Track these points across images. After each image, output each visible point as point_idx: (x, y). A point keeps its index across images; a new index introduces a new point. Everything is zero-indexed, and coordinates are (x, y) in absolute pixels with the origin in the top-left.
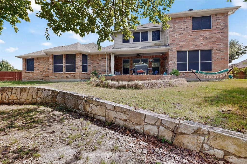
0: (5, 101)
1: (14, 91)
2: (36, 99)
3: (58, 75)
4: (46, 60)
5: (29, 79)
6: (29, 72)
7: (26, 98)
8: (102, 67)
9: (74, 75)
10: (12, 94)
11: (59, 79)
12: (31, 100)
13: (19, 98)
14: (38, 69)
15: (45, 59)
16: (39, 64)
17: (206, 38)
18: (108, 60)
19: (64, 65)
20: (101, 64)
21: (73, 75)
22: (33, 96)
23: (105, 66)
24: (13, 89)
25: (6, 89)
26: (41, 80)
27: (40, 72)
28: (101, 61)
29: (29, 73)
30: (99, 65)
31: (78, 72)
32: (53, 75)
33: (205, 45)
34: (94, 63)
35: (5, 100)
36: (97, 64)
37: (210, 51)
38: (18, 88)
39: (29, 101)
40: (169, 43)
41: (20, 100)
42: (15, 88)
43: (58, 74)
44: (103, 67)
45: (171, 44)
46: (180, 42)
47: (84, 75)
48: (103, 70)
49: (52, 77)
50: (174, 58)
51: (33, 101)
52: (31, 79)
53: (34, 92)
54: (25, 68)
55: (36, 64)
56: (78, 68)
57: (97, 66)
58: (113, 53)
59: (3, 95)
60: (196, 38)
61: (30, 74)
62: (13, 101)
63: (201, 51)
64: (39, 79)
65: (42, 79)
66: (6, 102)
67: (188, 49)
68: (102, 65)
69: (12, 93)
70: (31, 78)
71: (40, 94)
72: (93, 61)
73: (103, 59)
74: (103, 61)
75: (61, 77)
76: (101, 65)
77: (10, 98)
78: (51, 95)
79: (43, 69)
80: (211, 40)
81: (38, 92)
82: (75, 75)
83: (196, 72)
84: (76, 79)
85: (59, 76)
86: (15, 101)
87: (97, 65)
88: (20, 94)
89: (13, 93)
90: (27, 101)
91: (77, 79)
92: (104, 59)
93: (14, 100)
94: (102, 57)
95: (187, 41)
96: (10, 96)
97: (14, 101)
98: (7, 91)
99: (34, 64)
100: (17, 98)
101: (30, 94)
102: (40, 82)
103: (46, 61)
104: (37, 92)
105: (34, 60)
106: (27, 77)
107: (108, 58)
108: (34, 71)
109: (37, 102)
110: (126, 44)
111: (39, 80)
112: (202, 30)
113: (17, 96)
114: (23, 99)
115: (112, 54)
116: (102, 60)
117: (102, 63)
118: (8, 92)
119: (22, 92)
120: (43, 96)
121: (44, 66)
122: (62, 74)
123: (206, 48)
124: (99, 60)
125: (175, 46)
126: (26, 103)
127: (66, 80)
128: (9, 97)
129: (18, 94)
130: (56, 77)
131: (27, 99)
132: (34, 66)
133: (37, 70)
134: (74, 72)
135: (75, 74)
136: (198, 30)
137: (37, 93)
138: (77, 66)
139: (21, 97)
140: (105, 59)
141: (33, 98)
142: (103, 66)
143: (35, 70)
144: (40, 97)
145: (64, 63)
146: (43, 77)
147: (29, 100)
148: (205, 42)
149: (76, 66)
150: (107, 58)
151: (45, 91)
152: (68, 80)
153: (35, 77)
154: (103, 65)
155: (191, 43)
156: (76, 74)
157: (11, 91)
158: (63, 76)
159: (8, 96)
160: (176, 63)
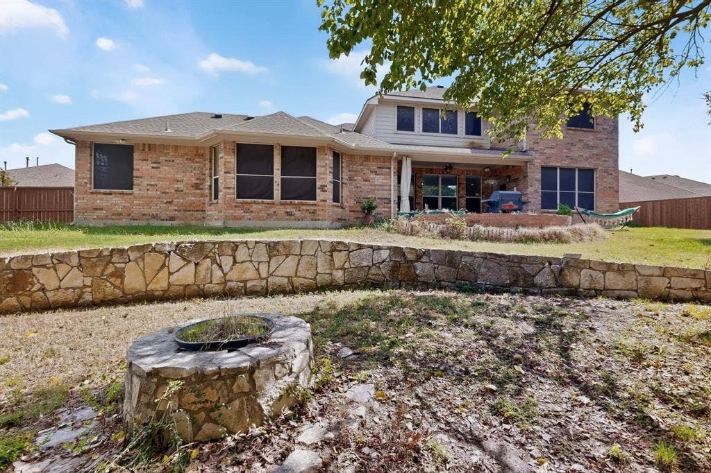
0: (211, 285)
1: (242, 254)
2: (331, 274)
3: (254, 207)
4: (186, 157)
5: (112, 219)
6: (110, 194)
7: (292, 273)
8: (376, 192)
9: (315, 208)
10: (235, 262)
11: (260, 219)
12: (311, 279)
13: (264, 275)
14: (152, 183)
15: (181, 151)
16: (155, 165)
17: (587, 146)
18: (394, 173)
19: (277, 176)
20: (376, 183)
21: (308, 210)
22: (318, 265)
23: (385, 188)
24: (237, 246)
25: (211, 246)
26: (169, 224)
27: (163, 193)
28: (377, 175)
29: (110, 196)
30: (371, 185)
31: (326, 201)
32: (236, 206)
33: (586, 159)
34: (355, 178)
35: (211, 283)
36: (364, 180)
37: (592, 171)
38: (259, 242)
39: (306, 280)
40: (528, 148)
41: (269, 279)
42: (246, 242)
43: (258, 205)
44: (381, 190)
45: (532, 149)
46: (547, 148)
47: (336, 209)
48: (382, 199)
49: (232, 212)
50: (536, 181)
51: (318, 280)
52: (121, 219)
53: (320, 254)
54: (91, 178)
55: (141, 166)
56: (326, 188)
57: (365, 187)
58: (407, 156)
59: (202, 268)
60: (572, 144)
61: (114, 201)
62: (242, 284)
63: (579, 170)
64: (154, 217)
65: (172, 219)
66: (217, 288)
67: (559, 164)
68: (378, 185)
69: (234, 258)
70: (120, 214)
71: (344, 259)
72: (353, 173)
73: (380, 168)
74: (382, 174)
75: (268, 215)
76: (375, 185)
77: (227, 278)
78: (388, 259)
79: (176, 186)
80: (595, 151)
81: (335, 254)
82: (315, 210)
83: (583, 212)
84: (319, 220)
85: (260, 210)
86: (249, 285)
87: (364, 185)
88: (269, 263)
89: (239, 260)
90: (297, 282)
91: (323, 220)
92: (384, 168)
93: (245, 282)
94: (380, 164)
95: (558, 146)
96: (231, 269)
97: (245, 285)
98: (214, 253)
99: (135, 167)
100: (260, 275)
101: (305, 259)
102: (160, 227)
103: (187, 159)
104: (332, 253)
105: (133, 152)
106: (102, 209)
107: (394, 168)
108: (132, 189)
109: (334, 284)
110: (405, 136)
111: (154, 223)
112: (583, 129)
113: (257, 270)
114: (282, 276)
115: (404, 158)
116: (379, 171)
117: (378, 180)
118: (219, 256)
119: (275, 256)
120: (353, 266)
121: (179, 176)
122: (273, 204)
123: (588, 166)
124: (371, 172)
125: (537, 155)
126: (291, 287)
127: (285, 223)
128: (225, 275)
129: (259, 262)
130: (247, 214)
131: (296, 276)
132: (135, 173)
133: (148, 187)
134: (311, 202)
135: (315, 205)
136: (577, 128)
137: (332, 256)
138: (324, 184)
139: (272, 269)
140: (387, 170)
141: (317, 273)
142: (382, 188)
143: (139, 185)
144: (343, 269)
145: (275, 172)
146: (176, 210)
147: (304, 278)
148: (587, 154)
149: (318, 184)
150: (392, 169)
151: (362, 251)
152: (294, 223)
153: (137, 210)
154: (381, 185)
155: (565, 153)
156: (318, 206)
157: (230, 253)
158: (275, 212)
159: (222, 271)
160: (540, 191)
